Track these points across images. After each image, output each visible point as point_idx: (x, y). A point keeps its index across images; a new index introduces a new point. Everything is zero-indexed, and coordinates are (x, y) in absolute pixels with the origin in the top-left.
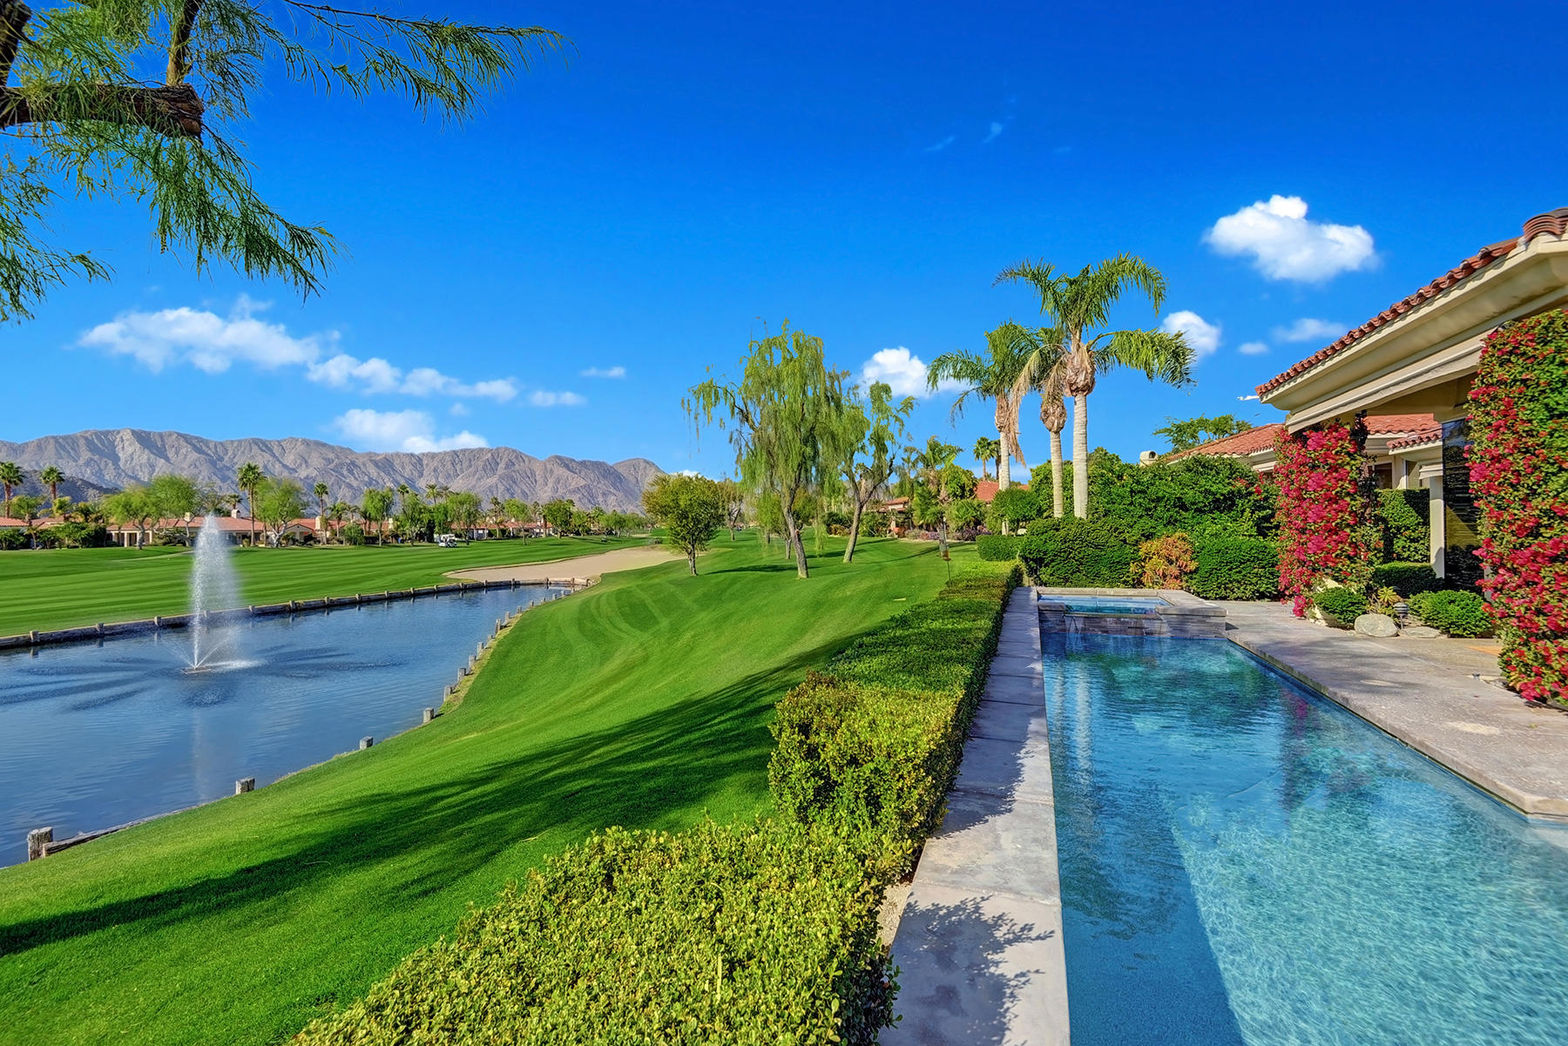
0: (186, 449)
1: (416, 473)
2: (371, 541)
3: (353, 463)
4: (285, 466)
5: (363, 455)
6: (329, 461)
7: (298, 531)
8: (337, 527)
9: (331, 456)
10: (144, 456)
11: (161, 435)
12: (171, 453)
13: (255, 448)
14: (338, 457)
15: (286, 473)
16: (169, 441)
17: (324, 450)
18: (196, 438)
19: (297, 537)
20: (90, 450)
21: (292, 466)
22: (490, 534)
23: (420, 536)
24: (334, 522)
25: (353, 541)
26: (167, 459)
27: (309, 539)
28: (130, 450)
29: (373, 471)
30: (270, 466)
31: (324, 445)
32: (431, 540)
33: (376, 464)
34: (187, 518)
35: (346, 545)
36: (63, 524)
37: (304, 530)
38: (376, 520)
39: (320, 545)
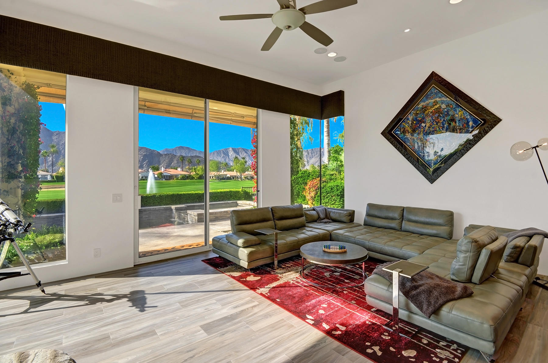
10: (234, 155)
11: (238, 149)
12: (240, 154)
28: (231, 153)
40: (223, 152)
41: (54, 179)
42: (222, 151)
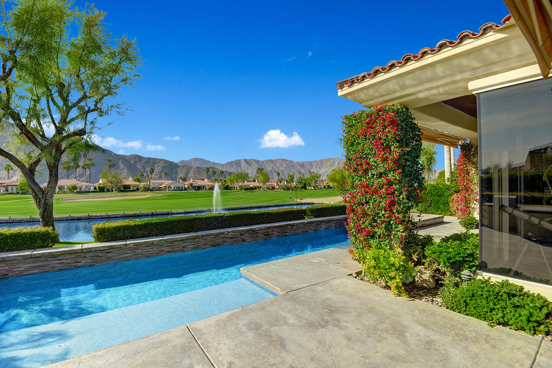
0: (255, 163)
1: (310, 168)
2: (288, 189)
3: (293, 165)
4: (277, 167)
5: (296, 163)
6: (288, 165)
7: (270, 186)
8: (280, 185)
9: (288, 163)
10: (246, 166)
11: (250, 160)
12: (252, 165)
13: (270, 162)
14: (290, 164)
15: (277, 169)
16: (251, 161)
17: (286, 162)
18: (257, 160)
19: (270, 188)
20: (236, 165)
21: (278, 167)
22: (324, 187)
23: (302, 188)
24: (279, 183)
25: (284, 189)
26: (251, 167)
27: (273, 188)
28: (243, 164)
29: (299, 167)
30: (273, 167)
31: (286, 160)
32: (306, 189)
33: (299, 165)
34: (246, 183)
35: (282, 190)
36: (221, 184)
37: (272, 186)
38: (290, 183)
39: (275, 190)
40: (236, 163)
41: (97, 189)
42: (234, 163)
